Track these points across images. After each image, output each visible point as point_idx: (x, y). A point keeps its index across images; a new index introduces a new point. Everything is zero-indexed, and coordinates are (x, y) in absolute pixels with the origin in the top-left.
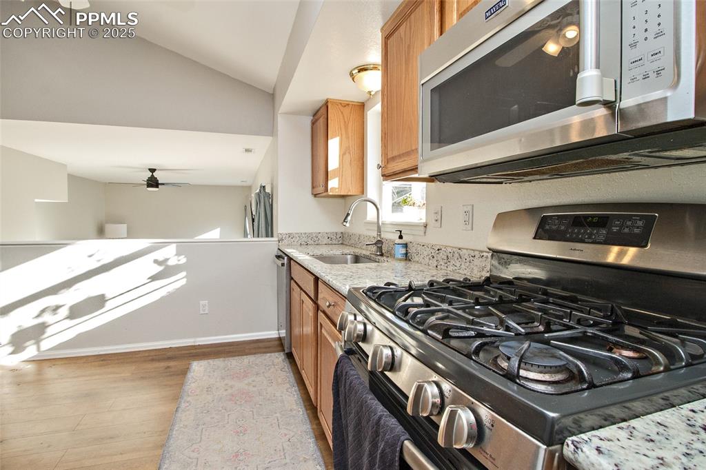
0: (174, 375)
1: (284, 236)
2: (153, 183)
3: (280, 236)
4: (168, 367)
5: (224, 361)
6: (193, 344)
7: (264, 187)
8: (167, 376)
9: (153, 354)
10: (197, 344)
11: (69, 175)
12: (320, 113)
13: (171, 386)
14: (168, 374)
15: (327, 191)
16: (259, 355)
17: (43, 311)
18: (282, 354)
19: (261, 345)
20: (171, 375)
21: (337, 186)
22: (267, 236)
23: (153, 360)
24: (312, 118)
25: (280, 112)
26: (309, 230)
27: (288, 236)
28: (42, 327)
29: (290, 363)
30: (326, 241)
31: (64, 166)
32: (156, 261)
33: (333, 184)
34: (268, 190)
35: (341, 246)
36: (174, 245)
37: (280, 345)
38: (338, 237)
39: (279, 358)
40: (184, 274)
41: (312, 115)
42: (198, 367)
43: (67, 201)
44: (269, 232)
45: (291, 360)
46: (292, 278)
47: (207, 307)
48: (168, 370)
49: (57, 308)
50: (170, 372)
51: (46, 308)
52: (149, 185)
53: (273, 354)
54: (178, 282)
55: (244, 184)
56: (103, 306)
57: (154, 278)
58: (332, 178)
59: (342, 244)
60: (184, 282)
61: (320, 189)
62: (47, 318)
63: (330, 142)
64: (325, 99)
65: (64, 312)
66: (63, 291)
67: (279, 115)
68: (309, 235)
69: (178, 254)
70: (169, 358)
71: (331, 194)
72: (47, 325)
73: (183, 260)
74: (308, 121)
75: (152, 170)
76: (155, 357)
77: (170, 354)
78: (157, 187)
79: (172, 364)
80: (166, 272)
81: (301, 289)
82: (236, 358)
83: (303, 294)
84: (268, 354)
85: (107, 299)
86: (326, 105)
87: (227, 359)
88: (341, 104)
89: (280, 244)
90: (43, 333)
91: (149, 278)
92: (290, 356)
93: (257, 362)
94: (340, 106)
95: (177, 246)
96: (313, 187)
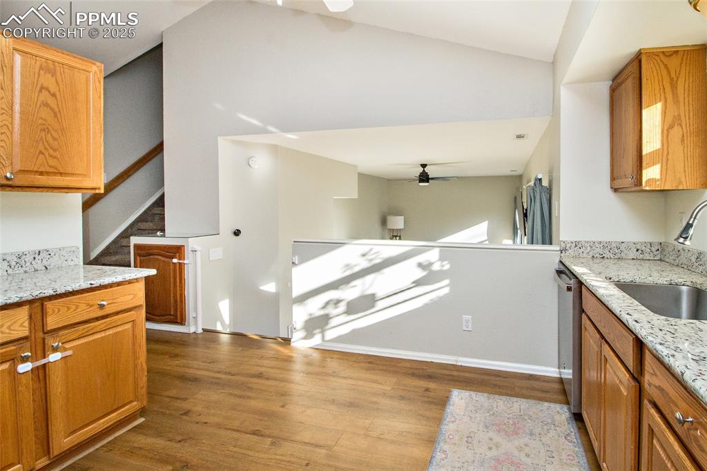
0: (432, 402)
1: (568, 246)
2: (424, 178)
3: (563, 245)
4: (427, 390)
5: (489, 398)
6: (455, 363)
7: (540, 180)
8: (426, 402)
9: (414, 366)
10: (460, 364)
11: (359, 173)
12: (626, 72)
13: (428, 418)
14: (426, 399)
15: (641, 184)
16: (534, 401)
17: (327, 303)
18: (565, 408)
19: (536, 384)
20: (430, 403)
21: (658, 176)
22: (544, 243)
23: (413, 375)
24: (611, 82)
25: (563, 83)
26: (605, 238)
27: (574, 245)
28: (326, 318)
29: (579, 428)
30: (633, 254)
31: (356, 166)
32: (420, 265)
33: (651, 173)
34: (545, 183)
35: (659, 262)
36: (437, 250)
37: (562, 391)
38: (654, 249)
39: (561, 413)
40: (446, 282)
41: (611, 78)
42: (459, 399)
43: (357, 197)
44: (547, 239)
45: (580, 425)
46: (583, 311)
47: (470, 324)
48: (427, 393)
49: (338, 302)
50: (428, 397)
51: (329, 301)
52: (421, 181)
53: (553, 405)
54: (441, 289)
55: (513, 173)
56: (373, 307)
57: (418, 283)
58: (649, 166)
59: (661, 260)
60: (446, 290)
61: (628, 182)
62: (331, 311)
63: (645, 112)
64: (639, 49)
65: (342, 307)
66: (342, 287)
67: (562, 87)
68: (606, 245)
69: (442, 259)
70: (430, 377)
71: (647, 188)
72: (331, 316)
73: (447, 267)
74: (604, 88)
75: (424, 166)
76: (415, 371)
77: (431, 370)
78: (428, 182)
79: (432, 385)
80: (429, 277)
81: (603, 337)
82: (503, 398)
83: (606, 347)
84: (546, 404)
85: (376, 299)
86: (638, 59)
87: (492, 396)
88: (663, 52)
89: (562, 255)
90: (327, 324)
91: (413, 283)
92: (578, 417)
93: (531, 413)
94: (661, 55)
95: (441, 251)
96: (613, 179)
